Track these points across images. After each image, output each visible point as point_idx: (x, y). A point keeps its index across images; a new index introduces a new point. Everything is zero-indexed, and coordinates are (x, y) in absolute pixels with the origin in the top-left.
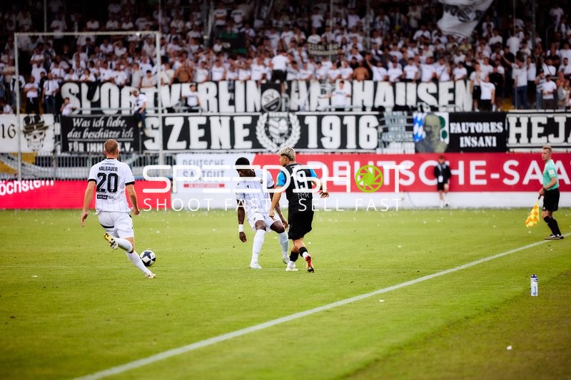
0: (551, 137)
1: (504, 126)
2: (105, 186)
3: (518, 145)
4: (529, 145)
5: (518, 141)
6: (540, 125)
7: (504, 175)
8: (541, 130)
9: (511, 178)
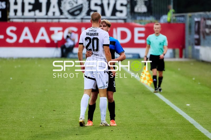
0: (37, 12)
1: (6, 4)
2: (91, 47)
3: (16, 17)
4: (23, 17)
5: (16, 14)
6: (30, 4)
7: (7, 36)
8: (31, 7)
9: (11, 38)
